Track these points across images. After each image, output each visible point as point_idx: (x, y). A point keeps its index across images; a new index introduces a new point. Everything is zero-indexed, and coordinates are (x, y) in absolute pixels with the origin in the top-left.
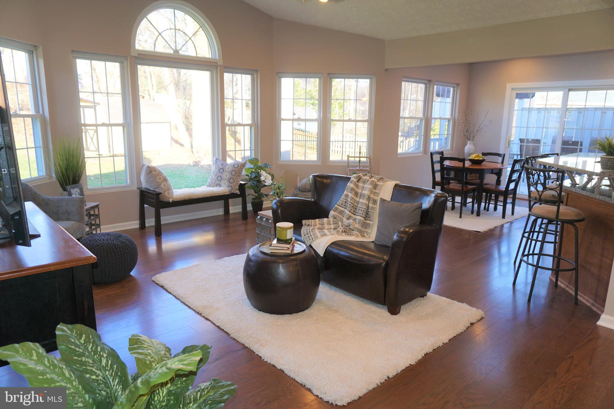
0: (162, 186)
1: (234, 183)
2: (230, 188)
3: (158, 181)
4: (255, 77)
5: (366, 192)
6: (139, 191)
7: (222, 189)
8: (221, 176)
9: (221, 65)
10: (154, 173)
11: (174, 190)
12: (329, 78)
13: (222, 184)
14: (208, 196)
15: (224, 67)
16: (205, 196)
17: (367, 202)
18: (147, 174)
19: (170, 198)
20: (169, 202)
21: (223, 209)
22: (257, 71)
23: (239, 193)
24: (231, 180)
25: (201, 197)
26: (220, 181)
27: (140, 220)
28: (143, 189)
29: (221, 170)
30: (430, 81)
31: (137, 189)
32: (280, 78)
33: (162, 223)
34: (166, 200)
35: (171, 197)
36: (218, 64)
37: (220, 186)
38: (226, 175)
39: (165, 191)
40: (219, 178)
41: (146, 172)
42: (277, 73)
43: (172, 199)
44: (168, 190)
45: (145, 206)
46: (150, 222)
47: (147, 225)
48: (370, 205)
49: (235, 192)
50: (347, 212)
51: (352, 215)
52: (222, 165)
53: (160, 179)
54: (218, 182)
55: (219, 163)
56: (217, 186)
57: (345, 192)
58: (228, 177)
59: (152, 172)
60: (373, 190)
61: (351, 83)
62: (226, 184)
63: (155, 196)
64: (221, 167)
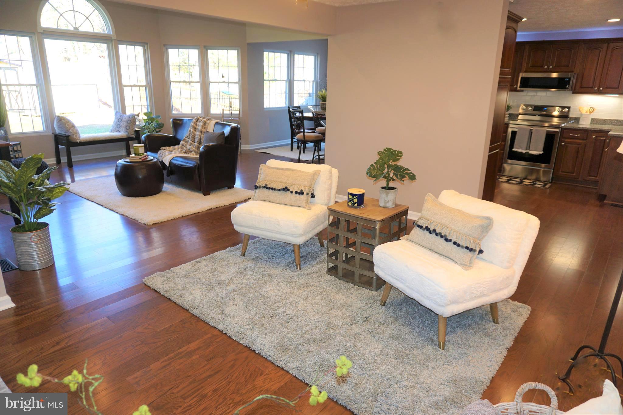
0: (71, 131)
1: (130, 130)
2: (127, 133)
3: (67, 127)
4: (146, 48)
5: (200, 128)
6: (53, 135)
7: (122, 134)
8: (120, 125)
9: (115, 39)
10: (63, 121)
11: (81, 135)
12: (205, 50)
13: (121, 130)
14: (109, 139)
15: (118, 40)
16: (107, 139)
17: (200, 134)
18: (58, 122)
19: (77, 139)
20: (77, 143)
21: (126, 150)
22: (147, 44)
23: (134, 137)
24: (128, 128)
25: (103, 139)
26: (119, 128)
27: (56, 158)
28: (57, 134)
29: (120, 120)
30: (291, 52)
31: (52, 134)
32: (167, 49)
33: (73, 160)
34: (74, 141)
35: (79, 139)
36: (113, 38)
37: (119, 131)
38: (124, 124)
39: (74, 134)
40: (118, 126)
41: (57, 120)
42: (164, 45)
43: (79, 141)
44: (76, 133)
45: (60, 147)
46: (64, 160)
47: (62, 161)
48: (202, 136)
49: (131, 136)
50: (190, 141)
51: (193, 143)
52: (120, 116)
53: (68, 125)
54: (118, 129)
55: (118, 115)
56: (117, 131)
57: (189, 129)
58: (125, 125)
59: (61, 120)
60: (204, 126)
61: (223, 53)
62: (124, 130)
63: (66, 138)
64: (119, 117)
